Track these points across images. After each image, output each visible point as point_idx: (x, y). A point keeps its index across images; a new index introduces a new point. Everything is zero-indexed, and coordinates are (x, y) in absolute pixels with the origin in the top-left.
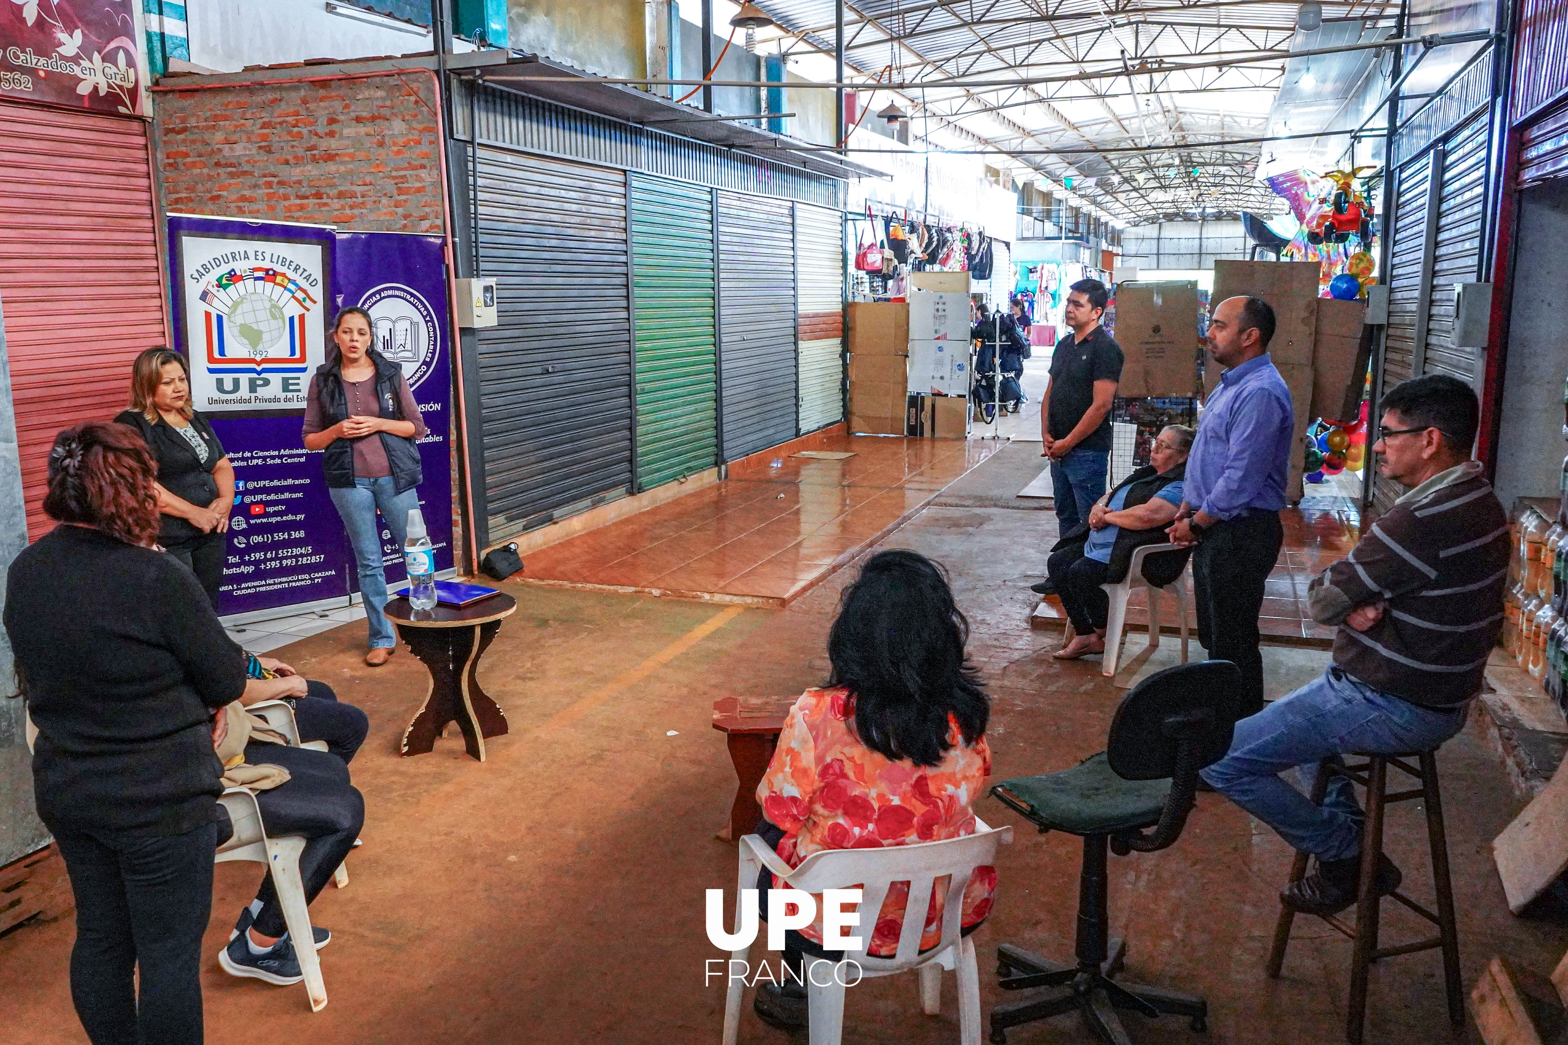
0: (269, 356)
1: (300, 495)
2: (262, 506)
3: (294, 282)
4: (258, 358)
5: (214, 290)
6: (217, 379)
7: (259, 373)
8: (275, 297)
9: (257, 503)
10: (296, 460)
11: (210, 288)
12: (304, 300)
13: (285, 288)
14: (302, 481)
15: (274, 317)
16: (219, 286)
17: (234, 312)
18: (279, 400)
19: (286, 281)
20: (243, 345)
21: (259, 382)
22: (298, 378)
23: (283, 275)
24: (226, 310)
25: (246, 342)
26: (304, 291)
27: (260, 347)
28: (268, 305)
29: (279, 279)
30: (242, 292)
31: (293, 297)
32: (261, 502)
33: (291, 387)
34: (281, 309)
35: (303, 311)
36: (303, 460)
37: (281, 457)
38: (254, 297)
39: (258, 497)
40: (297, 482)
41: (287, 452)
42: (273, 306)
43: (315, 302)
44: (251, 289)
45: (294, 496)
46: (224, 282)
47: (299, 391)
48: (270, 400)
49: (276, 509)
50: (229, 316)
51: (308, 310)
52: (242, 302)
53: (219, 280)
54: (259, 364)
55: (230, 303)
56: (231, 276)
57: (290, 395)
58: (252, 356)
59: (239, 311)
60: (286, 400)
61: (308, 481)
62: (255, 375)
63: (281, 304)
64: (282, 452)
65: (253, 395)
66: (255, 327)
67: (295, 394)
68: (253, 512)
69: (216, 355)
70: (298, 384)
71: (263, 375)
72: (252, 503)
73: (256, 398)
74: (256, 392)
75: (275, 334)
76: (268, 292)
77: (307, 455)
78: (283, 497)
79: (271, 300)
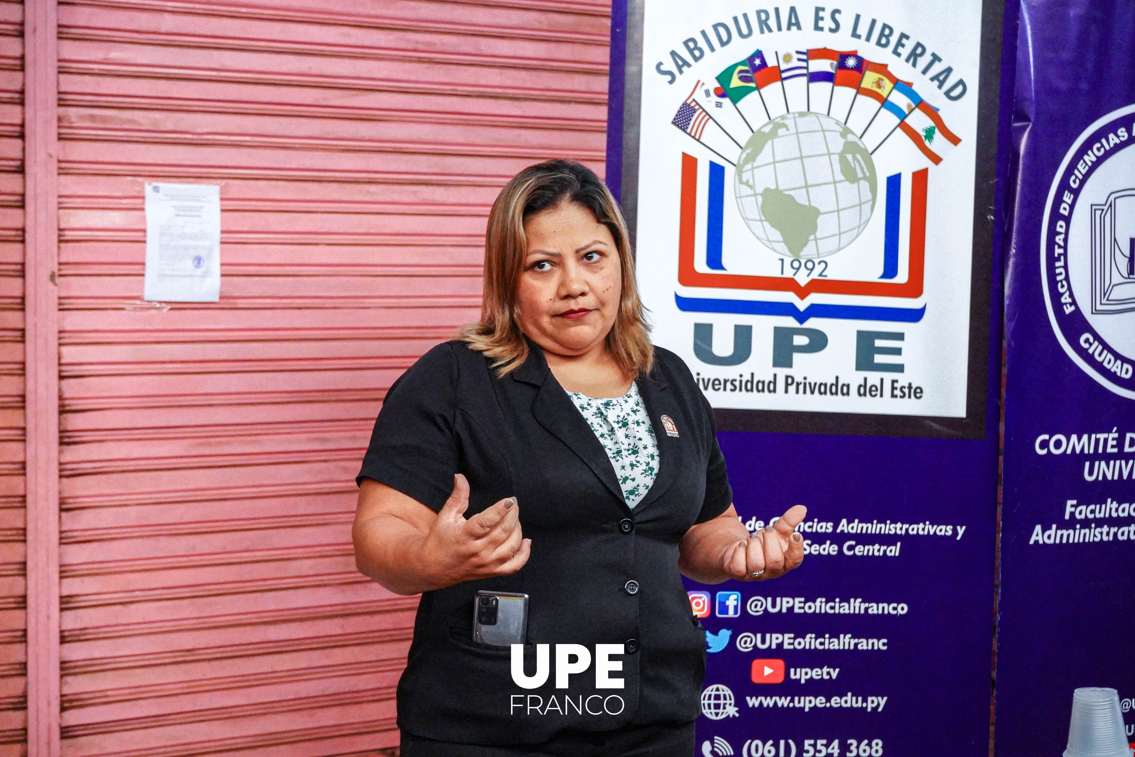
0: (833, 274)
1: (880, 644)
2: (780, 663)
3: (906, 88)
4: (803, 279)
5: (709, 103)
6: (698, 327)
7: (802, 317)
8: (856, 125)
9: (769, 654)
10: (876, 550)
11: (699, 96)
12: (930, 134)
13: (884, 102)
14: (889, 609)
15: (850, 176)
16: (721, 93)
17: (751, 158)
18: (845, 390)
19: (888, 85)
20: (768, 242)
21: (800, 340)
22: (900, 336)
23: (882, 69)
24: (734, 154)
25: (775, 235)
26: (932, 112)
27: (808, 251)
28: (837, 144)
29: (869, 79)
30: (777, 110)
31: (903, 126)
32: (778, 653)
33: (879, 359)
34: (868, 156)
35: (923, 162)
36: (894, 551)
37: (838, 539)
38: (804, 123)
39: (774, 640)
40: (874, 609)
41: (856, 527)
42: (852, 148)
43: (955, 140)
44: (798, 104)
45: (864, 645)
46: (736, 82)
47: (899, 368)
48: (823, 389)
49: (815, 674)
50: (739, 172)
51: (936, 159)
52: (773, 134)
53: (724, 77)
54: (802, 292)
55: (744, 136)
56: (756, 69)
57: (874, 378)
58: (789, 273)
59: (765, 156)
60: (864, 390)
61: (903, 609)
62: (789, 322)
63: (869, 142)
64: (843, 526)
65: (782, 372)
66: (801, 197)
67: (888, 377)
68: (756, 679)
69: (701, 265)
70: (898, 351)
71: (812, 323)
72: (757, 653)
73: (789, 381)
74: (789, 364)
75: (849, 218)
76: (839, 112)
77: (906, 539)
78: (834, 644)
79: (846, 132)
